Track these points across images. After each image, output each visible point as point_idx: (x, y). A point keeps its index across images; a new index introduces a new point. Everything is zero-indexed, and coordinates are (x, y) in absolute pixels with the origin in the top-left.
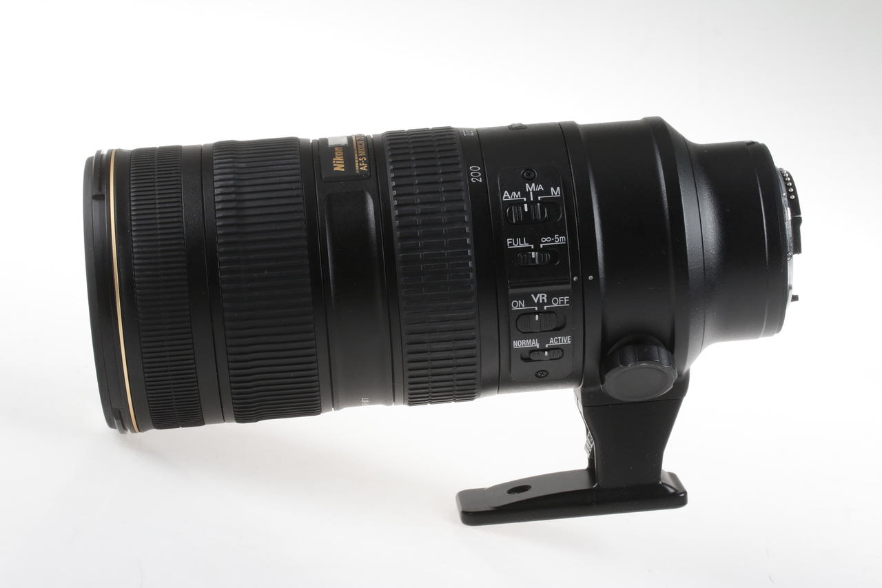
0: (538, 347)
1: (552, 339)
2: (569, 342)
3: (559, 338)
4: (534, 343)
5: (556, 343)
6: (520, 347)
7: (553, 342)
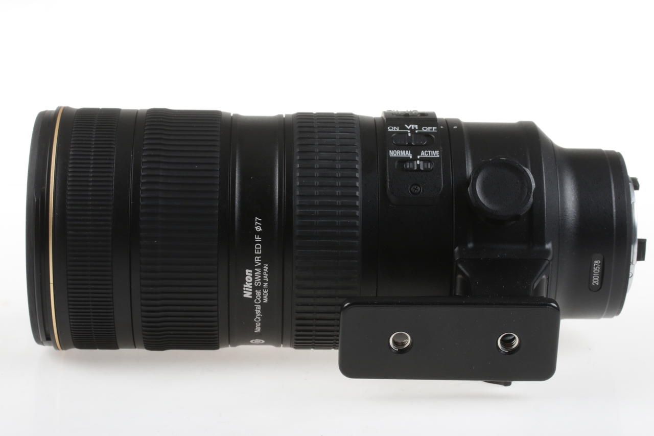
0: (411, 157)
1: (423, 151)
2: (438, 156)
3: (429, 151)
4: (408, 154)
5: (426, 156)
6: (395, 156)
7: (424, 154)
